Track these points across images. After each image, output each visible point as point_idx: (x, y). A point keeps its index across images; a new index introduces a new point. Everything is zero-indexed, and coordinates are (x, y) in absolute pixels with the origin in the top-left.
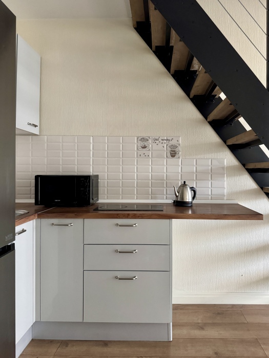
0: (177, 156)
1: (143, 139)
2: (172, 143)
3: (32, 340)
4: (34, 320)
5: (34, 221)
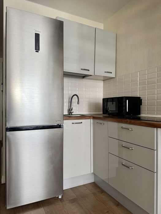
3: (94, 182)
4: (92, 172)
5: (92, 120)
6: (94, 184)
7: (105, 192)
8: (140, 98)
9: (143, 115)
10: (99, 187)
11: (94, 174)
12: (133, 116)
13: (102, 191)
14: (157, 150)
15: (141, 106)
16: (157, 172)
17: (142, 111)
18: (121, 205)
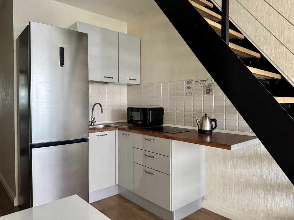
0: (211, 93)
1: (189, 82)
2: (207, 83)
3: (119, 194)
4: (117, 183)
5: (117, 131)
6: (119, 196)
7: (130, 201)
8: (162, 108)
9: (165, 125)
10: (124, 198)
11: (119, 185)
12: (156, 126)
13: (127, 201)
14: (171, 157)
15: (163, 115)
16: (171, 175)
17: (164, 121)
18: (145, 210)
